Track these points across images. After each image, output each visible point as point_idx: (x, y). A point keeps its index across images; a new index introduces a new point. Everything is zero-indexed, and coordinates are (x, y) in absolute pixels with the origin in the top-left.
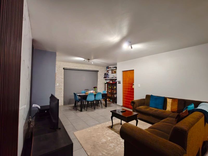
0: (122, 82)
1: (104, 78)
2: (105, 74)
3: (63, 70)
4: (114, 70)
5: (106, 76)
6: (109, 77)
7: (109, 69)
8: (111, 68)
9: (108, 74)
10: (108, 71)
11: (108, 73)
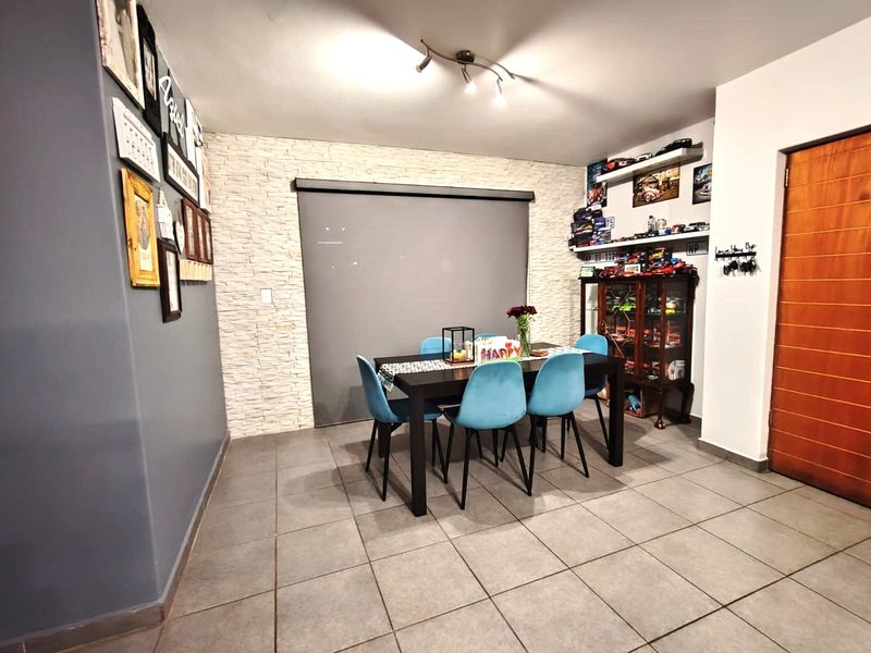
1: (572, 242)
2: (580, 217)
4: (661, 177)
5: (586, 226)
6: (608, 236)
7: (617, 167)
8: (632, 162)
9: (598, 214)
10: (599, 192)
11: (604, 204)
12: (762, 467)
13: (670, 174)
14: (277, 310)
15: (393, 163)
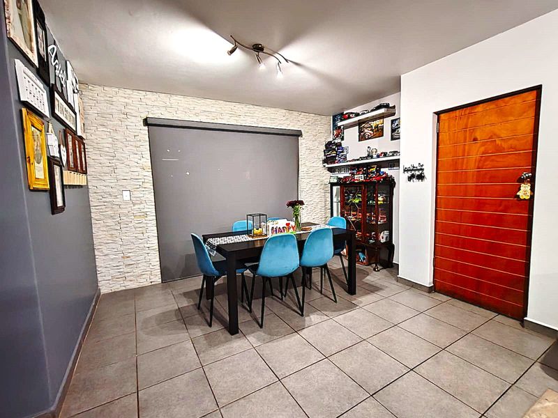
0: (430, 172)
1: (325, 161)
2: (329, 146)
3: (146, 128)
4: (374, 124)
5: (333, 152)
6: (345, 158)
7: (349, 118)
8: (357, 115)
9: (339, 145)
10: (339, 132)
11: (342, 139)
12: (431, 290)
13: (378, 122)
14: (134, 205)
15: (214, 110)
